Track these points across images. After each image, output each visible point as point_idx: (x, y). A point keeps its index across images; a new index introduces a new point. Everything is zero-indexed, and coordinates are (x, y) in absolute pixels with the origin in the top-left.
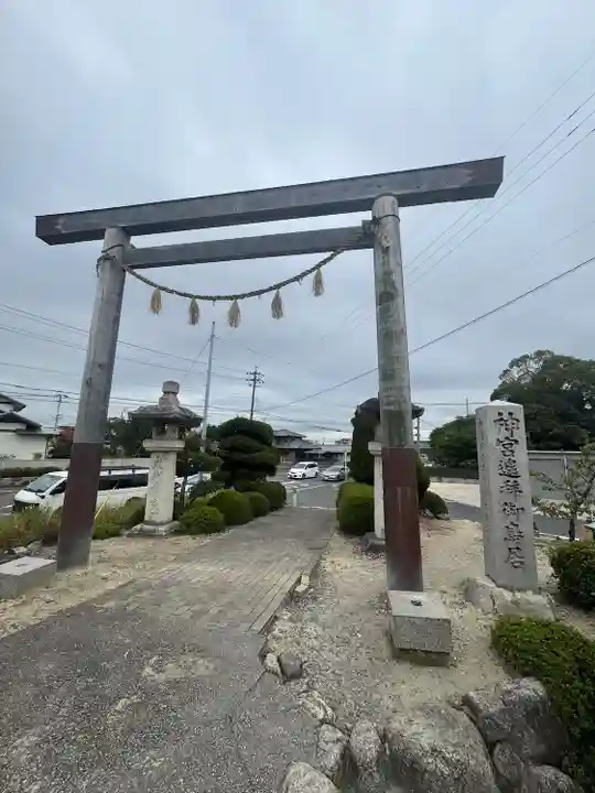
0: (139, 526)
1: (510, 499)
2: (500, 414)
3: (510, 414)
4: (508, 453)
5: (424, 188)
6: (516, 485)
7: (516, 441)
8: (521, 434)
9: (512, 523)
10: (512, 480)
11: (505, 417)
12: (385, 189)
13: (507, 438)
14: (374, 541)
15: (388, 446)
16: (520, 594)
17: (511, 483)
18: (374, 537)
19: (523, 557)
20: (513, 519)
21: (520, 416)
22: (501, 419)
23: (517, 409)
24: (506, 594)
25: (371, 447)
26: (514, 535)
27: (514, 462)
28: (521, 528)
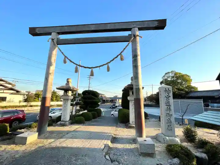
0: (59, 122)
1: (168, 112)
2: (166, 89)
3: (168, 89)
4: (168, 100)
5: (145, 26)
6: (170, 108)
7: (170, 97)
8: (171, 94)
9: (169, 119)
10: (169, 107)
11: (167, 90)
12: (135, 26)
13: (167, 96)
14: (130, 125)
15: (136, 98)
16: (171, 138)
17: (168, 108)
18: (130, 124)
19: (172, 128)
20: (169, 117)
21: (171, 89)
22: (166, 90)
23: (170, 87)
24: (167, 138)
25: (129, 98)
26: (169, 122)
27: (169, 102)
28: (171, 120)
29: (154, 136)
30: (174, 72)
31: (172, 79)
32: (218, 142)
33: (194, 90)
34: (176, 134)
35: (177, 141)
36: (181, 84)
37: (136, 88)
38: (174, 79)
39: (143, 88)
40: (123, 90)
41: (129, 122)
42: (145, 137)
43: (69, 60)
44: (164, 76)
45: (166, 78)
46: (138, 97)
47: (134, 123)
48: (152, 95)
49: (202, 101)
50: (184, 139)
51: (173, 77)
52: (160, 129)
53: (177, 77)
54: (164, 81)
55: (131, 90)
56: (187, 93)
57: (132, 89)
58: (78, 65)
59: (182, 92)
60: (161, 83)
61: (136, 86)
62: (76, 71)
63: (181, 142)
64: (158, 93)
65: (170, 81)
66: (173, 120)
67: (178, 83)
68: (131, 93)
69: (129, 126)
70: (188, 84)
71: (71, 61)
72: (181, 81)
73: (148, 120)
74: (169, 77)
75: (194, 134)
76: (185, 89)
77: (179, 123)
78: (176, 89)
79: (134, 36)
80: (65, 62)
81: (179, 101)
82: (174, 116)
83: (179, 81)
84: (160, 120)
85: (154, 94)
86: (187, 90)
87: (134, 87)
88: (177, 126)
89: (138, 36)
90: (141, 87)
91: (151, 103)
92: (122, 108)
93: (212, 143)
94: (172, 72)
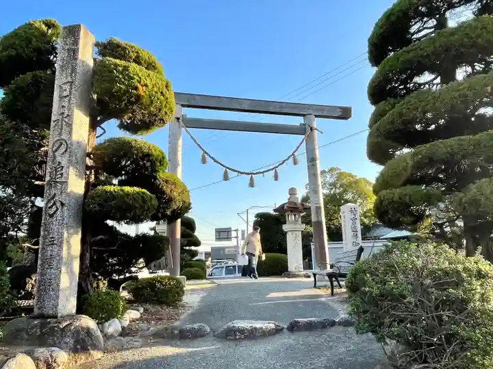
2: (351, 208)
3: (354, 208)
6: (356, 235)
10: (355, 233)
12: (310, 111)
13: (354, 218)
30: (338, 171)
31: (332, 192)
38: (337, 191)
43: (212, 158)
51: (333, 185)
53: (344, 184)
58: (228, 168)
62: (226, 178)
71: (215, 161)
79: (311, 129)
80: (204, 161)
89: (316, 129)
94: (331, 170)
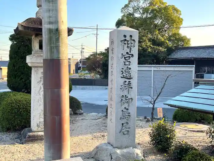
1: (125, 93)
2: (125, 36)
3: (131, 36)
4: (127, 63)
6: (129, 83)
7: (132, 56)
8: (135, 51)
9: (125, 108)
10: (127, 80)
11: (128, 38)
13: (127, 53)
14: (31, 134)
15: (49, 58)
16: (125, 150)
17: (127, 83)
18: (31, 131)
19: (129, 128)
20: (126, 105)
21: (136, 38)
22: (125, 40)
23: (135, 33)
24: (118, 151)
25: (29, 60)
26: (125, 115)
27: (130, 69)
28: (130, 111)
29: (90, 153)
32: (206, 145)
33: (183, 45)
34: (137, 141)
35: (137, 154)
36: (160, 29)
37: (50, 31)
38: (149, 16)
39: (70, 31)
40: (12, 38)
41: (30, 126)
42: (70, 157)
44: (126, 6)
45: (131, 10)
46: (55, 57)
47: (42, 127)
48: (95, 55)
49: (193, 69)
50: (151, 149)
51: (145, 10)
52: (106, 134)
53: (155, 10)
54: (125, 19)
55: (37, 35)
56: (170, 51)
57: (38, 32)
59: (161, 48)
60: (119, 23)
61: (50, 23)
63: (144, 156)
64: (107, 50)
65: (138, 19)
66: (133, 111)
67: (156, 26)
68: (35, 46)
69: (30, 137)
70: (174, 31)
72: (162, 22)
73: (79, 118)
74: (136, 9)
75: (168, 136)
76: (167, 42)
77: (145, 118)
78: (150, 40)
81: (153, 69)
82: (137, 103)
83: (158, 21)
84: (107, 115)
85: (98, 52)
86: (170, 44)
87: (45, 27)
88: (141, 124)
90: (64, 28)
91: (92, 74)
92: (9, 90)
93: (197, 148)
